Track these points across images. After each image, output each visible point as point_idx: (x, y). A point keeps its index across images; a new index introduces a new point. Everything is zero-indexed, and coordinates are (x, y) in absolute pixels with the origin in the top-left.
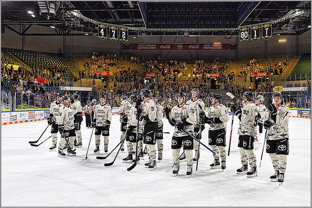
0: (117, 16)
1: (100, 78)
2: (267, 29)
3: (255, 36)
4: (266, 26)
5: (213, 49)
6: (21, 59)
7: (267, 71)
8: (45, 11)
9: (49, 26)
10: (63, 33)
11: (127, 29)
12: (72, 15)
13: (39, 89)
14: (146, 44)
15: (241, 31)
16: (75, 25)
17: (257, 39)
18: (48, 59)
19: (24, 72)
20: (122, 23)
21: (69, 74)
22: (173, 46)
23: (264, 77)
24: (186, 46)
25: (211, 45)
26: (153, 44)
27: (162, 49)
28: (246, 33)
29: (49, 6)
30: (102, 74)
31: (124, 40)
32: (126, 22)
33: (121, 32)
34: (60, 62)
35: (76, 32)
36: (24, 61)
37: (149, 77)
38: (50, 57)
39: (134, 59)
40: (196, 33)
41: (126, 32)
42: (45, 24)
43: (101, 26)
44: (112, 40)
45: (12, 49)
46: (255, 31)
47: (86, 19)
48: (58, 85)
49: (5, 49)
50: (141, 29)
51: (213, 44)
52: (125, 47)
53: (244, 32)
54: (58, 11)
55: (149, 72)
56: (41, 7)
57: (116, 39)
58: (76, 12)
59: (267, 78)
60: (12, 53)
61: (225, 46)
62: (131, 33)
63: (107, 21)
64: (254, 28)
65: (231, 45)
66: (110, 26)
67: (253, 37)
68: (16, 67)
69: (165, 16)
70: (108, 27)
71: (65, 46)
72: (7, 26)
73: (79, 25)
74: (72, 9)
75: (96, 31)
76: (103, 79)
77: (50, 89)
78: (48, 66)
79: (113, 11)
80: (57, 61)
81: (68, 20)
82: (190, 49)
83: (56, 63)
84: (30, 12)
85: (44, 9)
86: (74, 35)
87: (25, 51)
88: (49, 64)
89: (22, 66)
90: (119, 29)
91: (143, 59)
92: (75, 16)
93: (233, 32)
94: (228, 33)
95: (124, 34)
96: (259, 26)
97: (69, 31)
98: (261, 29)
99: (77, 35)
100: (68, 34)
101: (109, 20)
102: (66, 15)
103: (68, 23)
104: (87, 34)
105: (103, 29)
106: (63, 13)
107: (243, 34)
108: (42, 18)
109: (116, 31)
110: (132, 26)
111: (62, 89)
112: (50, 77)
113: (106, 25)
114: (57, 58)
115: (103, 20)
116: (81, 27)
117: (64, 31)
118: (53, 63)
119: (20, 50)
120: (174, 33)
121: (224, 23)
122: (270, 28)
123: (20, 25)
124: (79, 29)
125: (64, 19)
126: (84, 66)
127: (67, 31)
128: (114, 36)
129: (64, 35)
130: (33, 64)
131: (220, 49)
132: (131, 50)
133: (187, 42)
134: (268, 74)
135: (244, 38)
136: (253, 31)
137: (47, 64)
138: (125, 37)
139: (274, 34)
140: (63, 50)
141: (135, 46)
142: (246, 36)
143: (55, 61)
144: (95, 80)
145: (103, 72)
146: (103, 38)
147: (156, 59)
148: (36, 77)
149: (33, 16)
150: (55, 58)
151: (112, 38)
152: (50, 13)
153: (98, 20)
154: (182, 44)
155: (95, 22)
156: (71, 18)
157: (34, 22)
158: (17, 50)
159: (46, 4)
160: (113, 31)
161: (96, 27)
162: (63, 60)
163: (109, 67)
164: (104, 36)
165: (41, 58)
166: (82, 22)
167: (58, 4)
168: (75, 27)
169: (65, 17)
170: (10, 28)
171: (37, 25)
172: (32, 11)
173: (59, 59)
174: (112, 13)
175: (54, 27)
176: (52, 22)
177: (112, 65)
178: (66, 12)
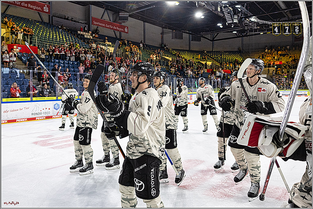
0: (289, 15)
1: (273, 67)
6: (212, 58)
8: (231, 22)
9: (232, 32)
10: (241, 35)
12: (250, 21)
16: (252, 28)
18: (231, 55)
19: (214, 66)
20: (294, 20)
29: (233, 17)
30: (276, 63)
31: (298, 33)
34: (239, 57)
35: (253, 33)
36: (214, 59)
38: (232, 54)
42: (229, 31)
43: (275, 25)
47: (261, 22)
49: (201, 52)
52: (296, 39)
54: (240, 20)
56: (227, 19)
57: (289, 33)
58: (253, 18)
63: (281, 20)
66: (284, 24)
68: (209, 63)
70: (282, 25)
71: (243, 44)
73: (256, 28)
74: (251, 16)
75: (271, 30)
78: (231, 60)
79: (286, 11)
81: (247, 26)
83: (236, 58)
84: (219, 25)
85: (229, 20)
86: (252, 35)
87: (214, 52)
88: (232, 59)
89: (213, 62)
90: (292, 25)
92: (252, 21)
95: (297, 28)
97: (247, 33)
99: (255, 35)
100: (246, 36)
101: (284, 19)
103: (247, 27)
104: (262, 33)
105: (276, 28)
106: (243, 21)
108: (227, 28)
109: (289, 27)
113: (280, 24)
114: (237, 54)
115: (276, 20)
117: (243, 34)
119: (211, 52)
123: (211, 34)
124: (256, 30)
125: (244, 25)
127: (245, 34)
128: (287, 31)
129: (243, 36)
130: (220, 60)
137: (230, 59)
138: (298, 31)
140: (241, 48)
144: (270, 68)
145: (276, 62)
146: (277, 35)
149: (221, 27)
150: (235, 54)
151: (285, 34)
152: (234, 22)
153: (272, 20)
155: (269, 23)
156: (249, 23)
157: (222, 31)
158: (209, 52)
159: (231, 17)
160: (286, 28)
161: (271, 26)
162: (241, 55)
163: (282, 57)
164: (278, 33)
165: (225, 56)
166: (258, 24)
167: (240, 15)
168: (253, 30)
169: (244, 23)
170: (204, 37)
171: (223, 32)
172: (221, 23)
173: (239, 54)
174: (285, 13)
175: (236, 32)
176: (235, 29)
177: (284, 55)
178: (245, 20)
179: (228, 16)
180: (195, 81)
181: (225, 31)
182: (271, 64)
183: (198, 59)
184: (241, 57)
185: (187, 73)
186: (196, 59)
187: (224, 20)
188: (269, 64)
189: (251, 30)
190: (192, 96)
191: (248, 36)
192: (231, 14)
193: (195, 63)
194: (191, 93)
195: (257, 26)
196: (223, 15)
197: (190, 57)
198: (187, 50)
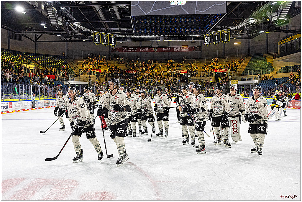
0: (107, 27)
1: (94, 74)
2: (226, 35)
3: (217, 40)
4: (225, 32)
5: (182, 51)
6: (35, 61)
7: (226, 68)
8: (55, 24)
9: (56, 35)
10: (65, 40)
11: (115, 36)
12: (74, 26)
13: (49, 83)
14: (129, 48)
15: (205, 37)
16: (76, 34)
17: (218, 43)
18: (55, 60)
19: (37, 70)
20: (111, 32)
21: (71, 72)
22: (151, 49)
23: (223, 72)
24: (160, 49)
25: (180, 48)
26: (135, 48)
27: (142, 51)
28: (209, 38)
29: (58, 19)
30: (96, 71)
31: (114, 45)
32: (114, 31)
33: (111, 38)
34: (63, 62)
35: (77, 39)
36: (37, 62)
37: (131, 73)
38: (56, 59)
39: (120, 60)
40: (169, 39)
41: (115, 39)
42: (53, 33)
43: (96, 34)
44: (105, 45)
45: (27, 53)
46: (217, 36)
47: (84, 29)
48: (63, 80)
49: (23, 53)
50: (126, 36)
51: (182, 47)
52: (112, 50)
53: (208, 37)
54: (64, 23)
55: (132, 69)
56: (51, 20)
57: (107, 44)
58: (77, 23)
59: (225, 74)
60: (28, 56)
61: (191, 48)
62: (118, 39)
63: (100, 30)
64: (216, 34)
65: (196, 48)
66: (103, 34)
67: (215, 41)
68: (32, 67)
69: (148, 26)
70: (101, 35)
71: (67, 50)
72: (24, 35)
73: (79, 34)
74: (74, 21)
75: (92, 38)
76: (96, 75)
77: (57, 83)
78: (55, 65)
79: (105, 22)
80: (61, 62)
81: (71, 30)
82: (163, 51)
84: (43, 24)
85: (54, 22)
86: (76, 41)
87: (38, 54)
88: (56, 64)
89: (36, 66)
90: (109, 36)
91: (127, 59)
92: (76, 27)
93: (198, 37)
94: (194, 38)
95: (113, 40)
96: (220, 32)
97: (71, 38)
98: (221, 34)
99: (78, 41)
100: (70, 41)
101: (102, 29)
102: (69, 26)
103: (71, 32)
104: (85, 41)
105: (97, 37)
106: (67, 25)
107: (206, 38)
108: (51, 29)
109: (107, 38)
110: (119, 34)
111: (66, 83)
112: (57, 74)
113: (100, 34)
114: (61, 59)
115: (97, 29)
116: (80, 35)
117: (67, 39)
118: (59, 63)
119: (34, 54)
120: (152, 39)
121: (195, 31)
122: (228, 34)
123: (34, 34)
124: (79, 37)
125: (68, 29)
126: (82, 65)
127: (69, 39)
128: (105, 42)
129: (67, 41)
130: (43, 64)
131: (187, 51)
132: (117, 53)
133: (161, 46)
134: (226, 70)
135: (208, 41)
136: (215, 36)
137: (54, 64)
138: (114, 42)
139: (231, 39)
140: (65, 53)
141: (120, 49)
142: (209, 40)
143: (60, 62)
144: (91, 76)
145: (96, 70)
146: (97, 44)
147: (137, 59)
148: (46, 74)
149: (45, 27)
150: (60, 59)
151: (104, 44)
152: (59, 25)
153: (94, 29)
154: (157, 47)
155: (91, 31)
156: (73, 28)
157: (45, 32)
158: (31, 53)
159: (55, 18)
160: (105, 38)
161: (92, 35)
162: (65, 61)
163: (100, 65)
164: (98, 42)
165: (49, 59)
166: (81, 31)
167: (64, 18)
168: (76, 35)
169: (69, 28)
170: (26, 37)
171: (47, 34)
172: (45, 24)
173: (63, 60)
174: (104, 24)
175: (60, 36)
176: (59, 32)
177: (103, 64)
178: (70, 24)
179: (52, 16)
180: (15, 86)
181: (50, 33)
182: (92, 71)
183: (19, 61)
184: (65, 62)
185: (5, 77)
186: (17, 60)
187: (48, 22)
188: (90, 72)
189: (75, 36)
190: (11, 103)
191: (72, 41)
192: (55, 15)
193: (15, 66)
194: (10, 100)
195: (80, 33)
196: (47, 15)
197: (9, 58)
198: (6, 50)
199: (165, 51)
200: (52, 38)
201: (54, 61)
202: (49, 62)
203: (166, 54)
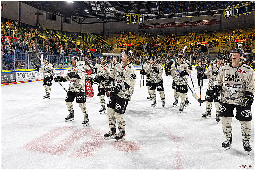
0: (136, 8)
1: (126, 48)
2: (247, 7)
3: (237, 13)
4: (246, 5)
5: (203, 25)
6: (80, 38)
7: (247, 38)
8: (95, 9)
9: (96, 18)
10: (103, 21)
11: (143, 16)
12: (110, 10)
13: (91, 55)
14: (154, 25)
15: (226, 11)
17: (239, 15)
19: (82, 45)
20: (140, 12)
21: (107, 46)
22: (174, 25)
23: (244, 42)
24: (182, 24)
25: (201, 22)
26: (159, 24)
27: (166, 27)
28: (229, 12)
29: (97, 6)
31: (141, 23)
32: (142, 12)
34: (101, 38)
35: (112, 20)
36: (82, 39)
37: (157, 46)
38: (96, 36)
39: (147, 35)
40: (191, 15)
41: (142, 18)
43: (127, 15)
44: (134, 23)
45: (75, 33)
46: (237, 10)
47: (117, 12)
48: (101, 53)
49: (72, 33)
50: (152, 15)
51: (203, 21)
52: (140, 27)
53: (228, 11)
54: (102, 9)
55: (157, 42)
57: (136, 23)
58: (112, 8)
59: (247, 43)
60: (75, 35)
61: (211, 22)
62: (146, 18)
63: (130, 12)
64: (236, 7)
65: (217, 21)
66: (133, 15)
67: (235, 14)
68: (78, 43)
69: (171, 5)
71: (104, 29)
72: (73, 19)
73: (113, 16)
74: (110, 6)
75: (124, 19)
76: (127, 48)
77: (96, 55)
79: (134, 5)
80: (100, 38)
81: (107, 13)
82: (185, 26)
83: (99, 39)
84: (86, 11)
86: (111, 22)
87: (82, 33)
88: (96, 40)
89: (81, 42)
90: (138, 16)
91: (153, 34)
92: (111, 10)
93: (218, 12)
94: (215, 13)
95: (141, 19)
96: (240, 6)
97: (107, 20)
98: (242, 7)
99: (113, 22)
100: (106, 22)
101: (132, 11)
102: (106, 10)
103: (107, 15)
104: (118, 21)
105: (128, 17)
106: (104, 10)
107: (227, 12)
108: (92, 13)
109: (136, 17)
110: (146, 14)
111: (103, 55)
112: (96, 48)
113: (130, 15)
114: (100, 37)
115: (128, 11)
116: (114, 17)
117: (104, 20)
118: (98, 39)
120: (175, 16)
121: (215, 6)
122: (249, 6)
123: (80, 18)
124: (113, 18)
125: (105, 13)
126: (116, 40)
127: (106, 20)
128: (135, 21)
129: (104, 22)
130: (86, 41)
131: (208, 24)
132: (145, 29)
133: (183, 21)
134: (247, 40)
135: (228, 15)
136: (235, 10)
137: (94, 40)
138: (142, 21)
139: (252, 11)
141: (147, 26)
142: (229, 14)
143: (99, 38)
144: (123, 49)
146: (128, 23)
147: (161, 34)
148: (88, 48)
149: (88, 13)
150: (98, 37)
152: (98, 10)
153: (125, 11)
154: (179, 23)
155: (123, 13)
156: (109, 12)
157: (88, 16)
158: (78, 33)
159: (95, 5)
160: (134, 18)
161: (124, 16)
162: (103, 38)
163: (131, 40)
164: (129, 21)
165: (91, 37)
166: (115, 13)
167: (102, 4)
168: (111, 17)
169: (105, 12)
170: (74, 20)
171: (89, 17)
172: (87, 10)
173: (101, 37)
174: (134, 7)
175: (99, 18)
176: (98, 15)
177: (133, 39)
178: (106, 9)
179: (93, 4)
180: (66, 57)
181: (91, 17)
182: (124, 45)
183: (69, 39)
184: (102, 39)
185: (59, 51)
186: (67, 39)
187: (90, 8)
188: (122, 46)
189: (110, 18)
190: (63, 71)
191: (108, 22)
192: (95, 2)
193: (66, 42)
194: (63, 68)
195: (114, 15)
196: (89, 3)
197: (62, 37)
198: (60, 31)
199: (186, 26)
200: (93, 20)
201: (95, 38)
202: (91, 39)
203: (188, 28)
